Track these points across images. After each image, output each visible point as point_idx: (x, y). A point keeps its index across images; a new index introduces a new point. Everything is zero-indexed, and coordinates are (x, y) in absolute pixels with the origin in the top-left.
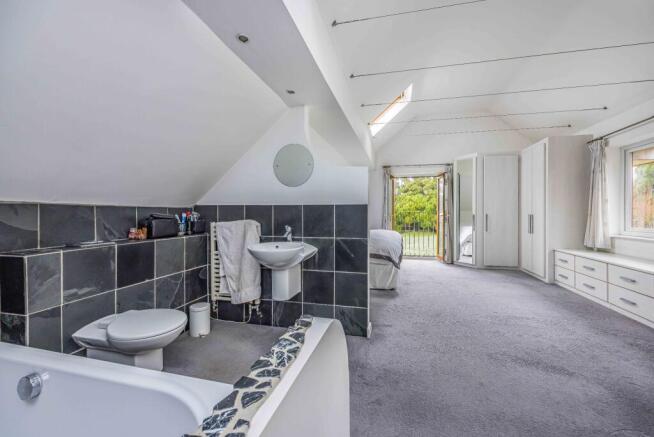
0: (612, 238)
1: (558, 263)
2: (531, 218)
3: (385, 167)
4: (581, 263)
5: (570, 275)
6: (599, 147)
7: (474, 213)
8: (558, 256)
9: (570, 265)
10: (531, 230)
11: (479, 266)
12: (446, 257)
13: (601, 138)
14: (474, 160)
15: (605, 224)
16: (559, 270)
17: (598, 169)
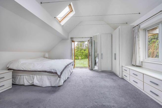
0: (142, 62)
1: (124, 71)
2: (115, 54)
3: (71, 38)
4: (132, 72)
5: (128, 76)
6: (137, 29)
7: (98, 53)
8: (124, 68)
9: (128, 72)
10: (115, 59)
11: (100, 70)
12: (90, 68)
13: (138, 25)
14: (98, 35)
15: (139, 57)
16: (124, 74)
17: (137, 37)
